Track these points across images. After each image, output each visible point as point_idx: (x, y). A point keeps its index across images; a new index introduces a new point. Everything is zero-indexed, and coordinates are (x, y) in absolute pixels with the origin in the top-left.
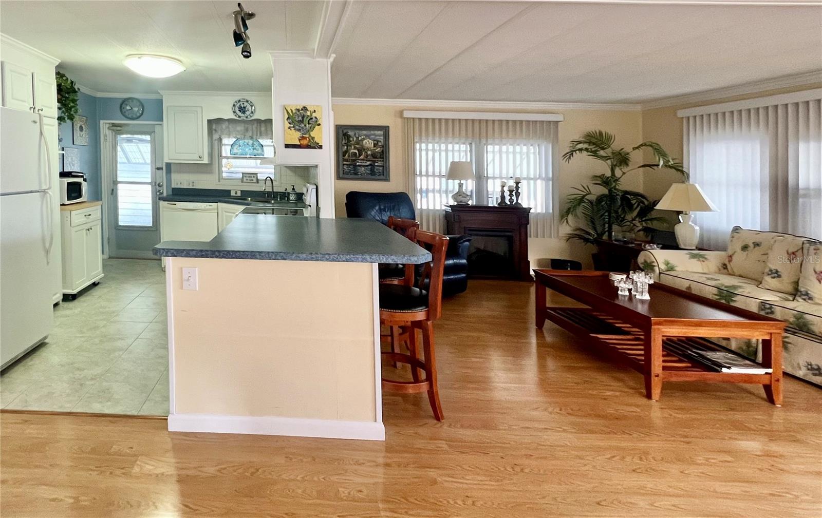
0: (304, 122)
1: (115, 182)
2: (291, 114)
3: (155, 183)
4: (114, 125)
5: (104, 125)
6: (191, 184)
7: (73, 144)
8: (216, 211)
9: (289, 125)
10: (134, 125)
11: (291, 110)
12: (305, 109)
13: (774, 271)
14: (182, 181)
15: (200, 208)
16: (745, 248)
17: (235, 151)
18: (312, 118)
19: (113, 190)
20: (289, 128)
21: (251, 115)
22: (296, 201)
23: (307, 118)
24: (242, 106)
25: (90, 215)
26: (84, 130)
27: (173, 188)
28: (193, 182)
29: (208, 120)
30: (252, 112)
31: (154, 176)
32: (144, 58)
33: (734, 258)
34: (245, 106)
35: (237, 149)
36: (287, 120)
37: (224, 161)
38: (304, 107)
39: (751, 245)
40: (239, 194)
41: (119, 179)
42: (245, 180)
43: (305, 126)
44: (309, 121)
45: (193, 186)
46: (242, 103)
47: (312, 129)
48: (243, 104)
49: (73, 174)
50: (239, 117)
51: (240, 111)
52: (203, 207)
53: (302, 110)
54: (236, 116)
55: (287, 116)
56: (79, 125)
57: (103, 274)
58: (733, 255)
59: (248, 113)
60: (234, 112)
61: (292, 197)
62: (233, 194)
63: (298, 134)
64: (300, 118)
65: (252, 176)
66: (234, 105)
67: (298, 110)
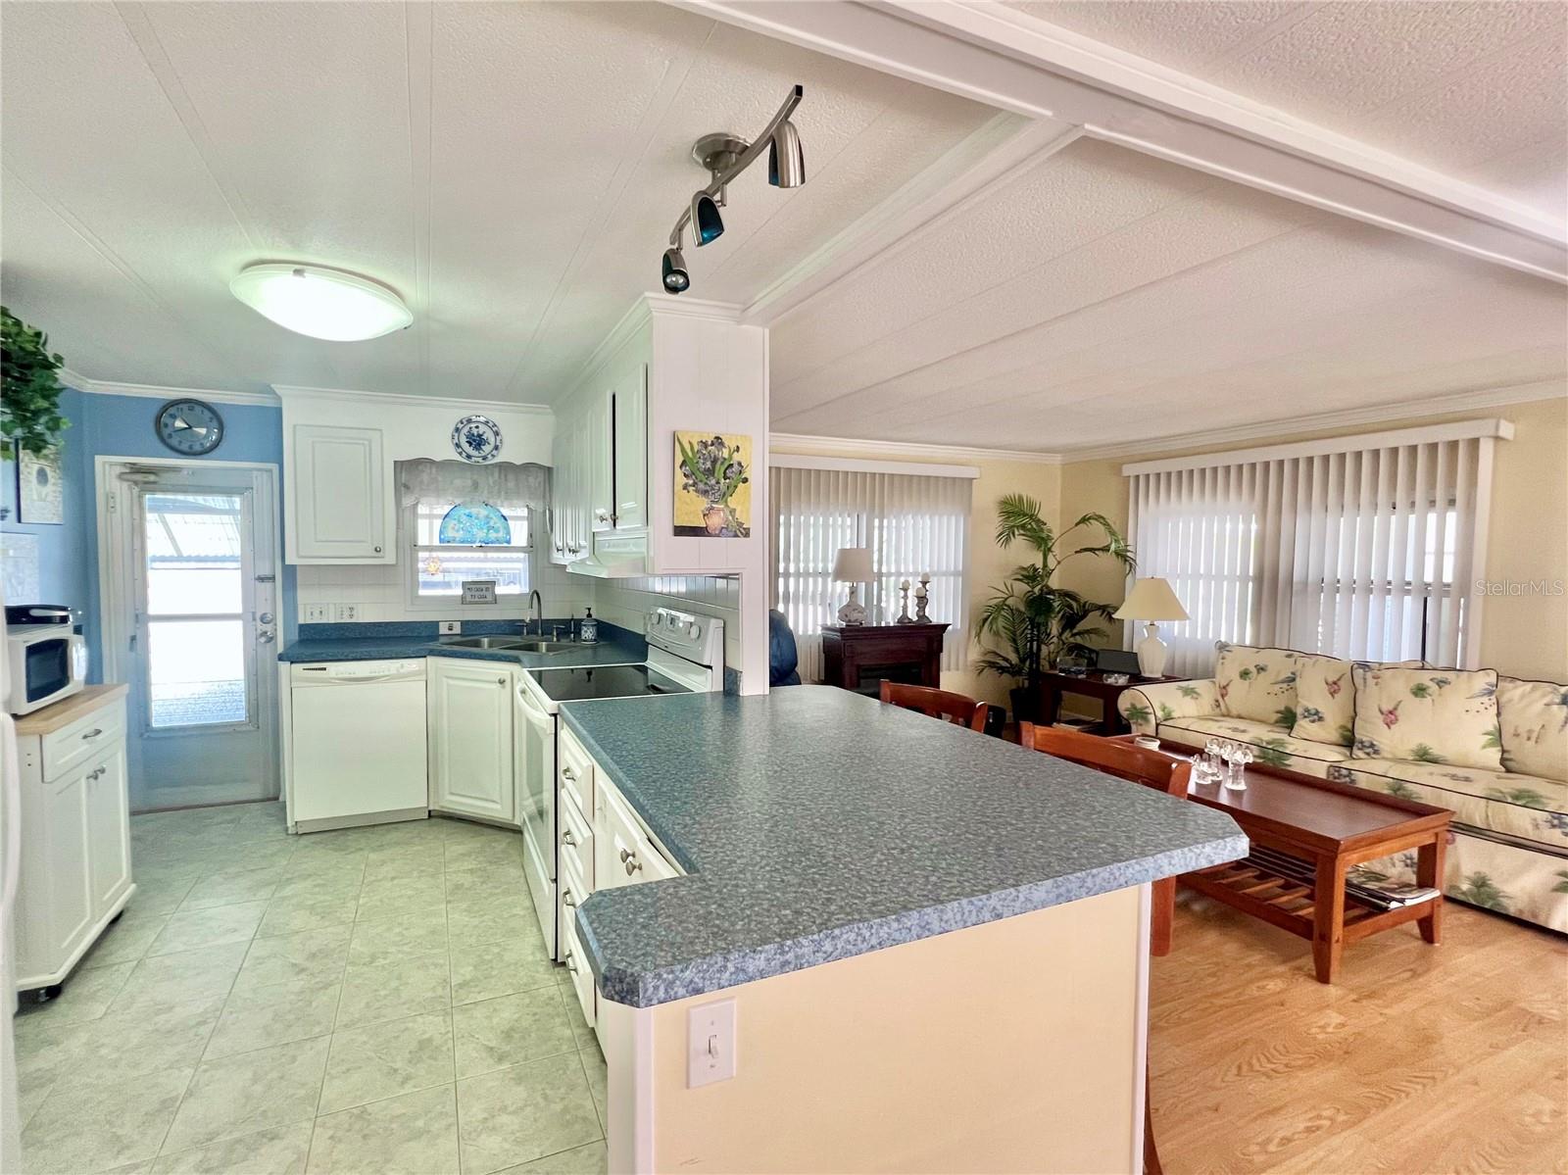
0: (716, 475)
1: (141, 618)
2: (690, 454)
3: (254, 614)
4: (136, 469)
5: (107, 468)
6: (346, 613)
7: (19, 521)
8: (424, 677)
9: (685, 480)
10: (194, 472)
11: (690, 443)
12: (718, 441)
13: (1313, 712)
14: (323, 607)
15: (387, 673)
16: (1245, 674)
17: (450, 534)
18: (731, 466)
19: (133, 638)
20: (685, 487)
21: (494, 452)
22: (595, 640)
23: (722, 463)
24: (475, 432)
25: (98, 732)
26: (51, 480)
27: (301, 626)
28: (351, 609)
29: (395, 462)
30: (496, 448)
31: (247, 597)
32: (311, 278)
33: (1229, 689)
34: (481, 433)
35: (453, 528)
36: (681, 467)
37: (422, 555)
38: (717, 438)
39: (1254, 670)
40: (457, 630)
41: (152, 610)
42: (469, 599)
43: (718, 483)
44: (725, 473)
45: (351, 616)
46: (473, 425)
47: (731, 489)
48: (477, 427)
49: (34, 613)
50: (469, 457)
51: (470, 444)
52: (393, 671)
53: (712, 444)
54: (460, 454)
55: (679, 459)
56: (36, 467)
57: (134, 886)
58: (1228, 685)
59: (487, 449)
60: (458, 445)
61: (588, 633)
62: (443, 630)
63: (703, 503)
64: (709, 465)
65: (484, 587)
66: (457, 430)
67: (705, 445)
